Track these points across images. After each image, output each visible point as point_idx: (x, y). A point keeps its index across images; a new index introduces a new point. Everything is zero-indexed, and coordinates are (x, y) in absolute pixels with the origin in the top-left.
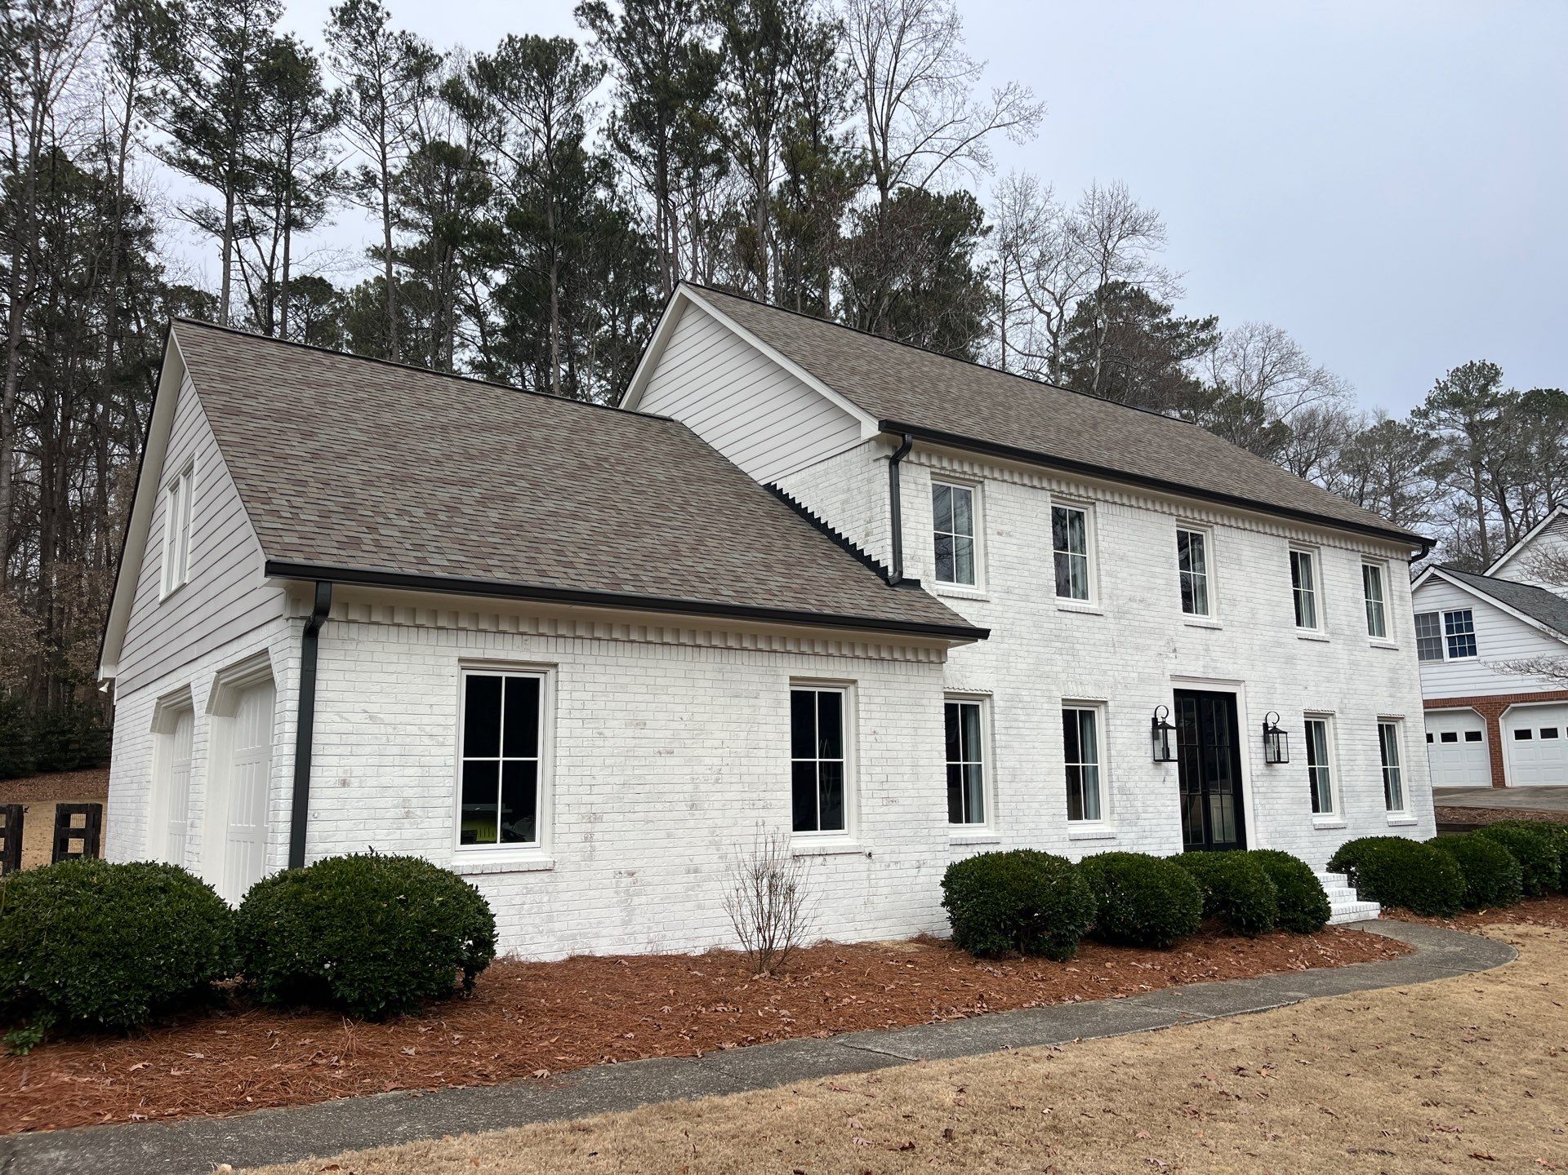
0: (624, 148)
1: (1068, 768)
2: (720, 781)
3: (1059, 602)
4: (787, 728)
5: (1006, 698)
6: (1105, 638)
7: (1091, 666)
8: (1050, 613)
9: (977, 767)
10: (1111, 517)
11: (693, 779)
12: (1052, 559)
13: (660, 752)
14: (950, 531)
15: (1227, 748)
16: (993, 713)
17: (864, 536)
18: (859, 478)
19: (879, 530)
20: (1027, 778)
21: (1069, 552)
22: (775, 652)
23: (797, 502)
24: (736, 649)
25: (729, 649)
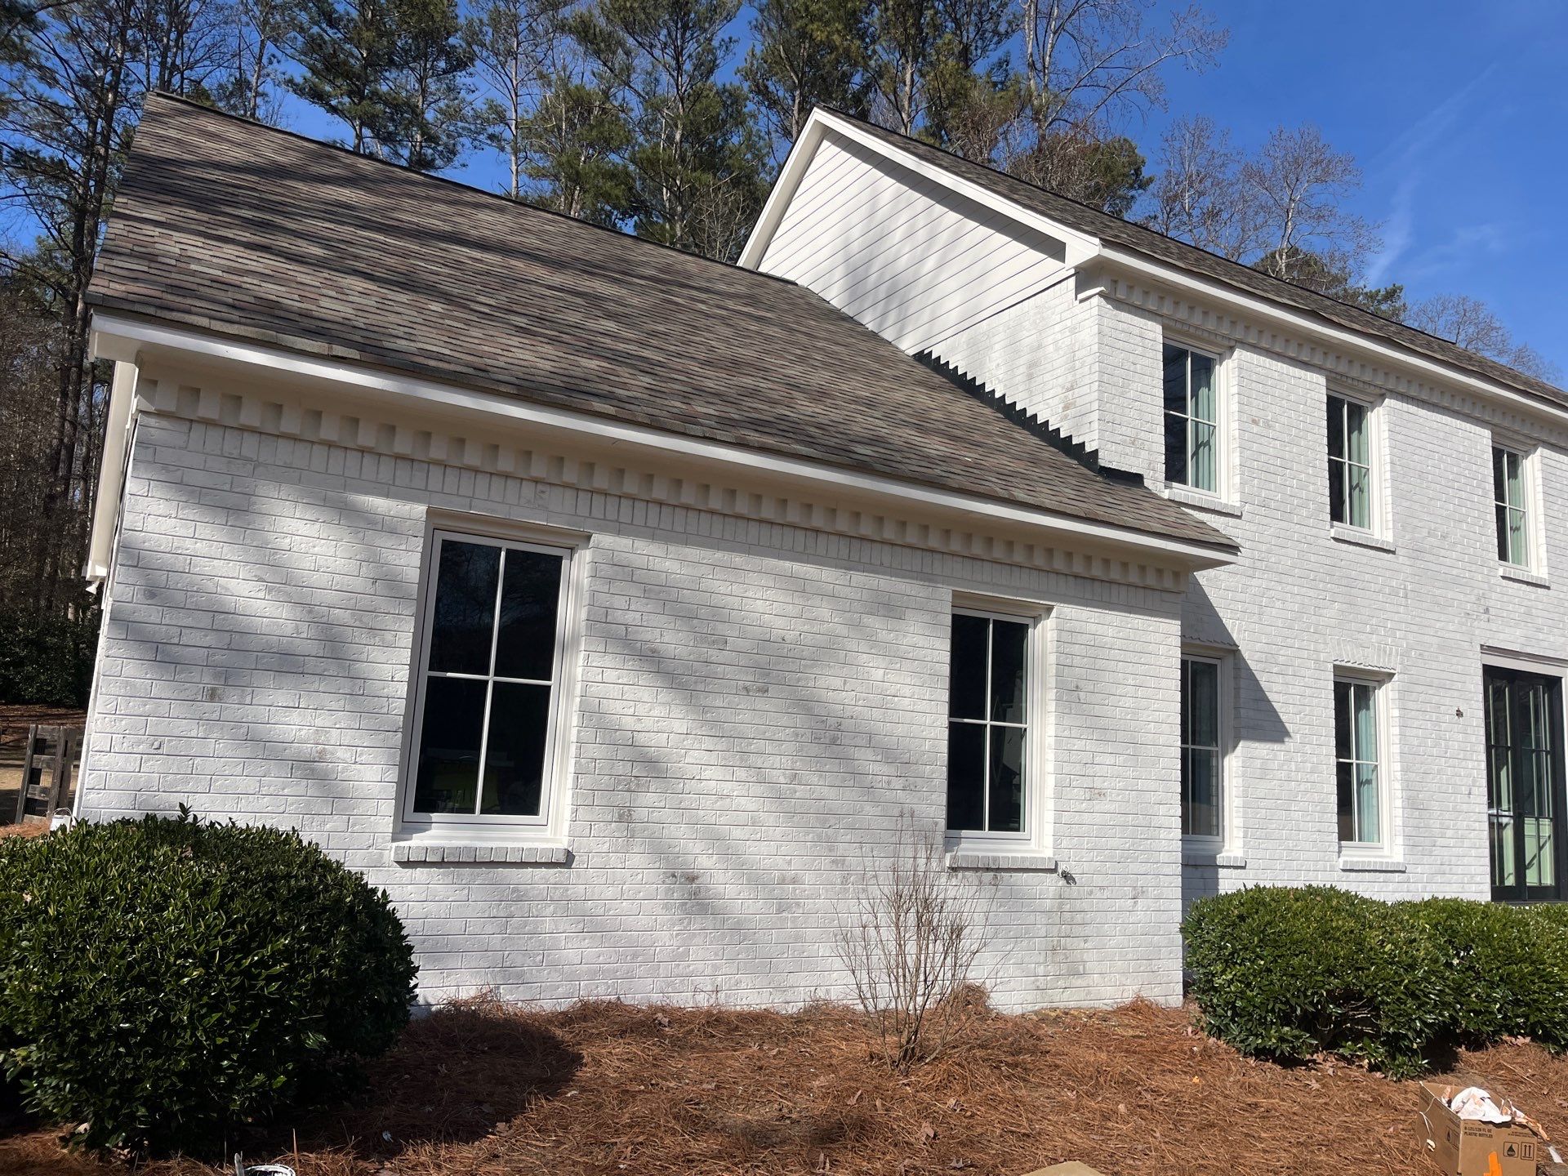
0: (762, 91)
1: (1339, 765)
2: (839, 742)
3: (1332, 526)
4: (946, 670)
5: (1256, 658)
6: (1394, 583)
7: (1374, 621)
8: (1320, 541)
9: (1209, 753)
10: (1406, 416)
11: (797, 735)
12: (1326, 466)
13: (746, 689)
14: (1185, 412)
15: (1547, 753)
16: (1237, 678)
17: (1060, 410)
18: (1057, 328)
19: (1087, 399)
20: (1283, 775)
21: (1346, 460)
22: (932, 551)
23: (960, 372)
24: (873, 541)
25: (862, 539)
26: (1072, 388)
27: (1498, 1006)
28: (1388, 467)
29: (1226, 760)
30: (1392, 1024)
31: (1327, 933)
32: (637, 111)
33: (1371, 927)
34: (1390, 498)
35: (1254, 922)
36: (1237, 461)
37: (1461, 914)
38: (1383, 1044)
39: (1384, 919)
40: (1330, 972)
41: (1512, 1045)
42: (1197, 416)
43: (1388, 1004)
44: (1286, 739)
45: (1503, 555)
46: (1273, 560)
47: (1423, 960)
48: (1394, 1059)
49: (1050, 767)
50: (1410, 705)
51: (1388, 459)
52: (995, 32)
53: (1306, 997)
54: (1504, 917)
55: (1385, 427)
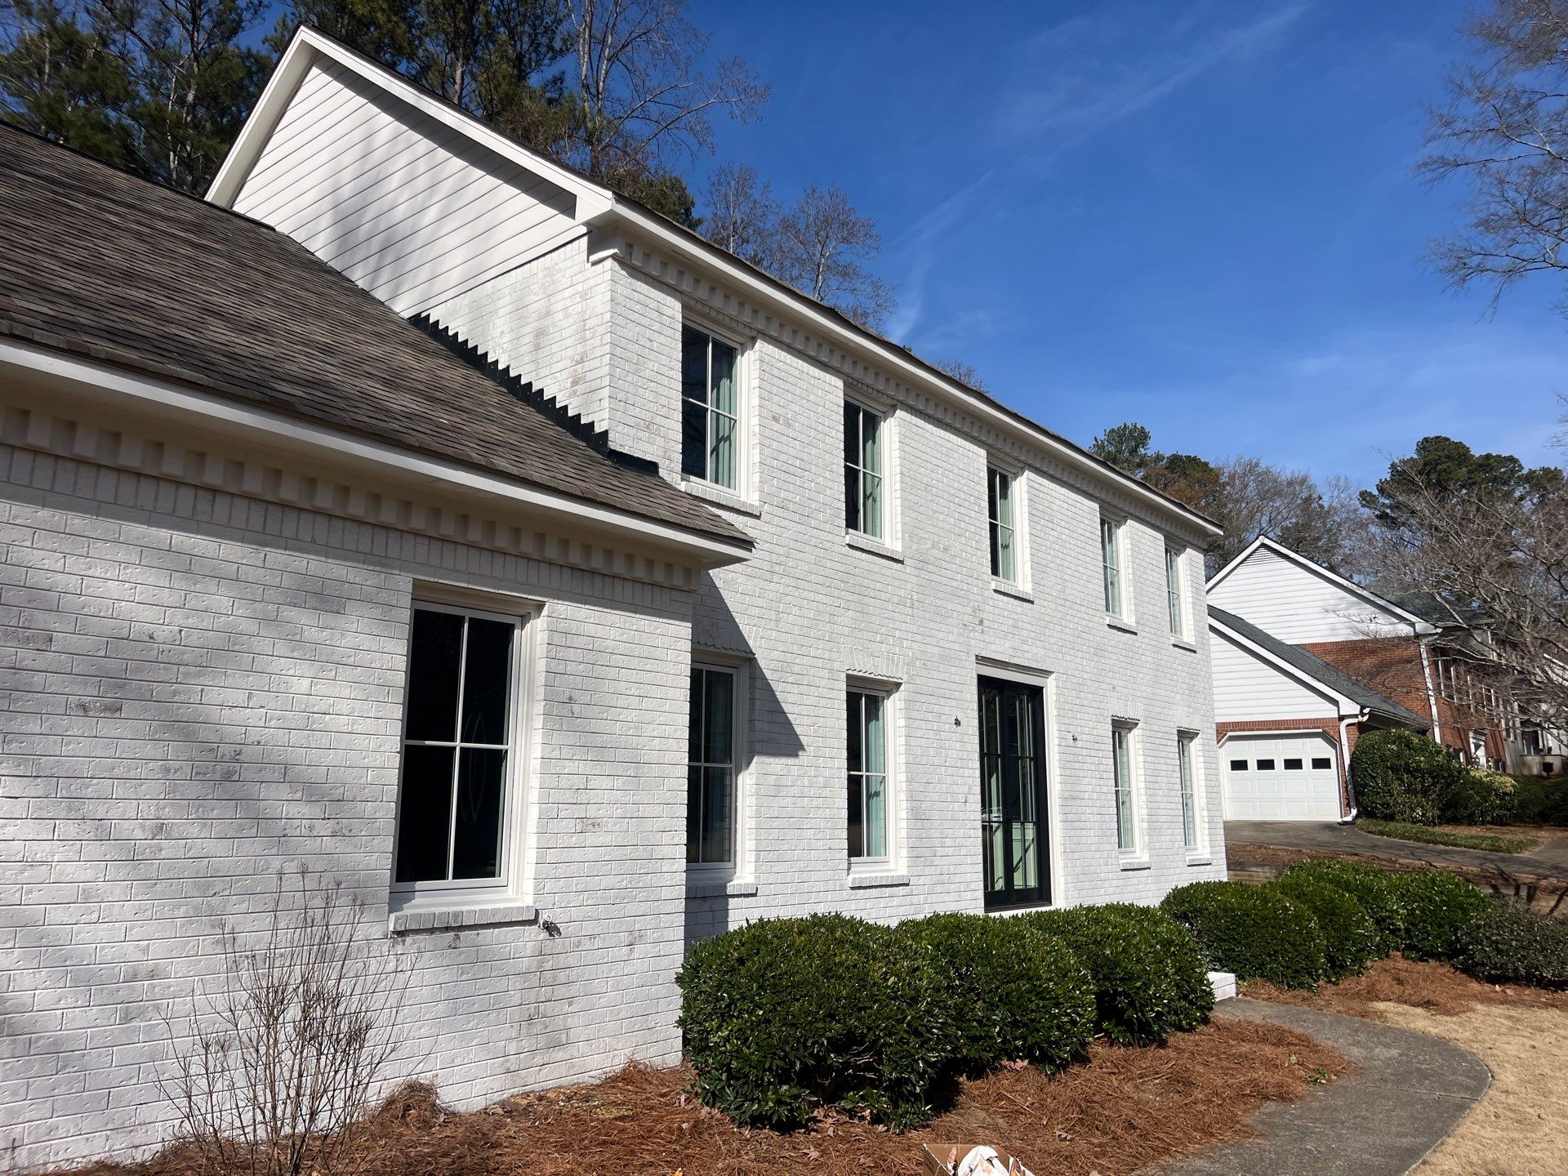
1: (850, 777)
2: (236, 777)
3: (847, 533)
4: (400, 679)
5: (771, 667)
6: (902, 593)
7: (883, 630)
8: (835, 548)
9: (723, 772)
10: (914, 429)
11: (168, 770)
12: (842, 471)
13: (84, 708)
14: (705, 401)
15: (1031, 759)
16: (752, 688)
17: (569, 385)
18: (567, 293)
19: (597, 373)
20: (795, 791)
21: (861, 468)
22: (387, 528)
23: (460, 339)
24: (301, 509)
25: (284, 505)
26: (581, 361)
27: (997, 1030)
28: (898, 477)
29: (740, 777)
30: (895, 1069)
31: (830, 970)
32: (142, 61)
33: (874, 959)
34: (899, 508)
35: (753, 966)
36: (757, 459)
37: (962, 930)
38: (886, 1089)
39: (888, 947)
40: (832, 1016)
41: (1012, 1070)
42: (718, 408)
43: (890, 1045)
44: (800, 753)
45: (995, 571)
46: (790, 564)
47: (926, 990)
48: (896, 1106)
49: (534, 796)
50: (914, 714)
51: (898, 470)
52: (550, 48)
53: (806, 1048)
54: (1002, 931)
55: (896, 438)
